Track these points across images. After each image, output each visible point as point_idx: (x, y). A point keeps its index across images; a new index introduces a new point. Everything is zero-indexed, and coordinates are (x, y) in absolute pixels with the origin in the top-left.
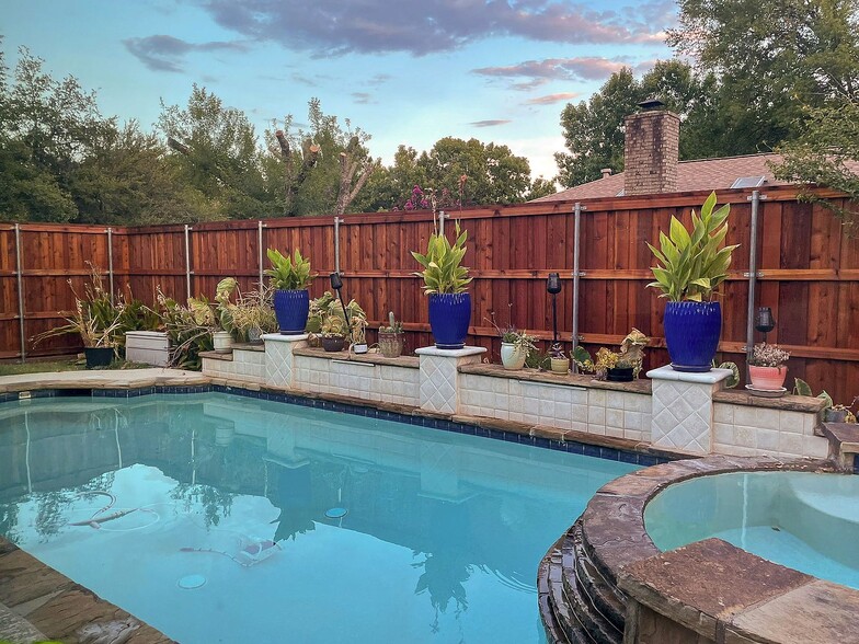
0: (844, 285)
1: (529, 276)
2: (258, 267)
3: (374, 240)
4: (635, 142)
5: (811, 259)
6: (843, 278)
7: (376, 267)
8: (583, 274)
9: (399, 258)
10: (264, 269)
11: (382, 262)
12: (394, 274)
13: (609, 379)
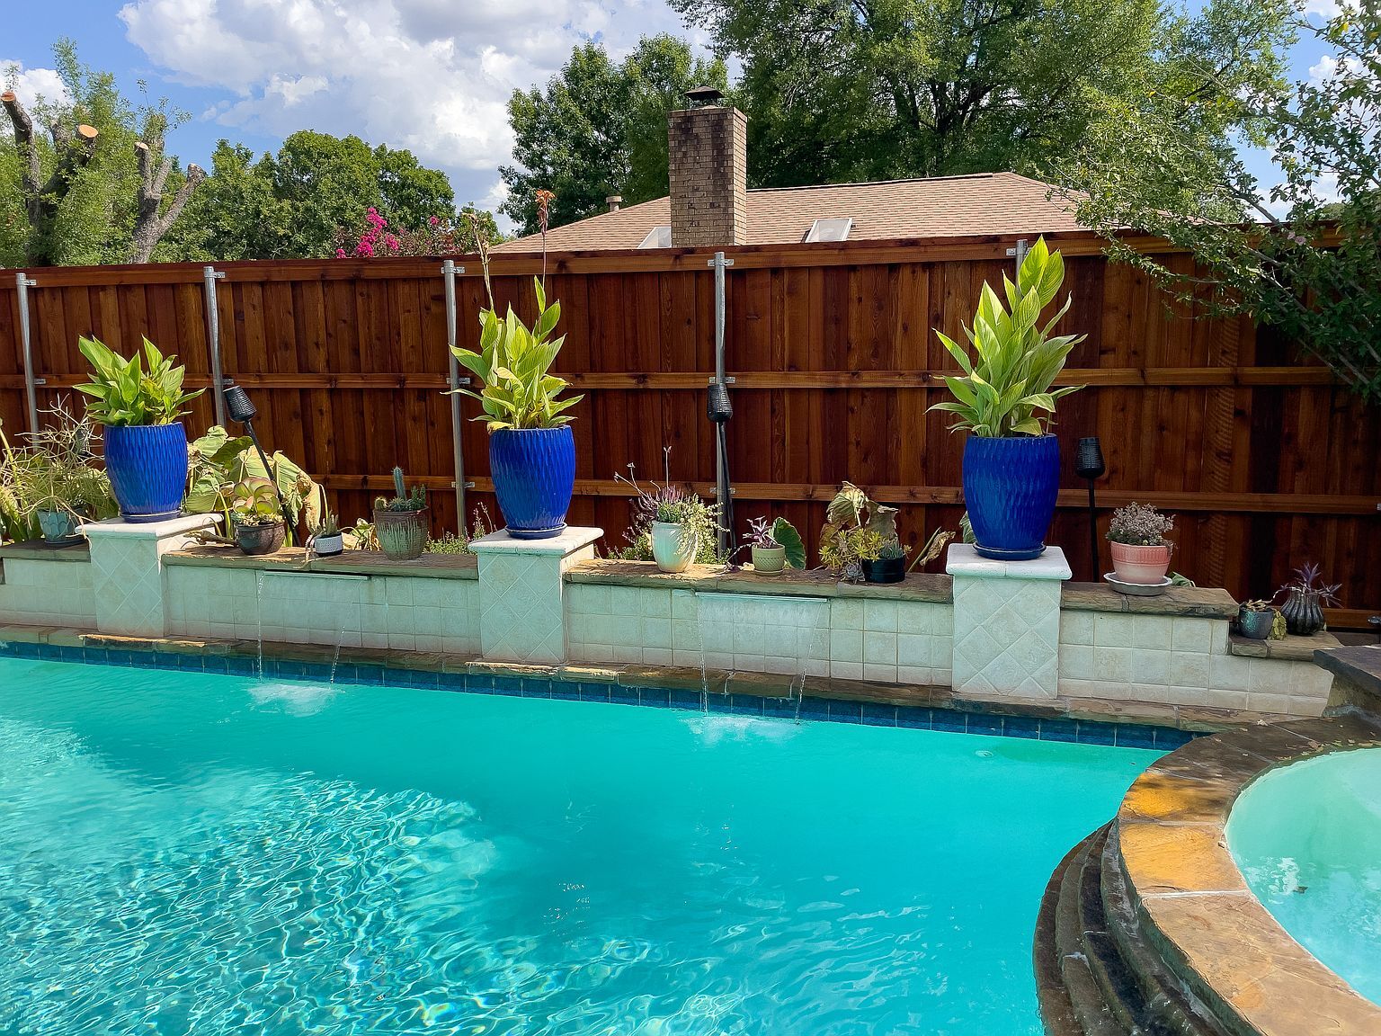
0: (1150, 393)
1: (629, 383)
2: (21, 371)
3: (297, 313)
4: (685, 153)
5: (1103, 352)
6: (1151, 382)
7: (304, 368)
8: (732, 380)
9: (356, 351)
10: (36, 375)
11: (319, 358)
12: (347, 381)
13: (870, 580)
